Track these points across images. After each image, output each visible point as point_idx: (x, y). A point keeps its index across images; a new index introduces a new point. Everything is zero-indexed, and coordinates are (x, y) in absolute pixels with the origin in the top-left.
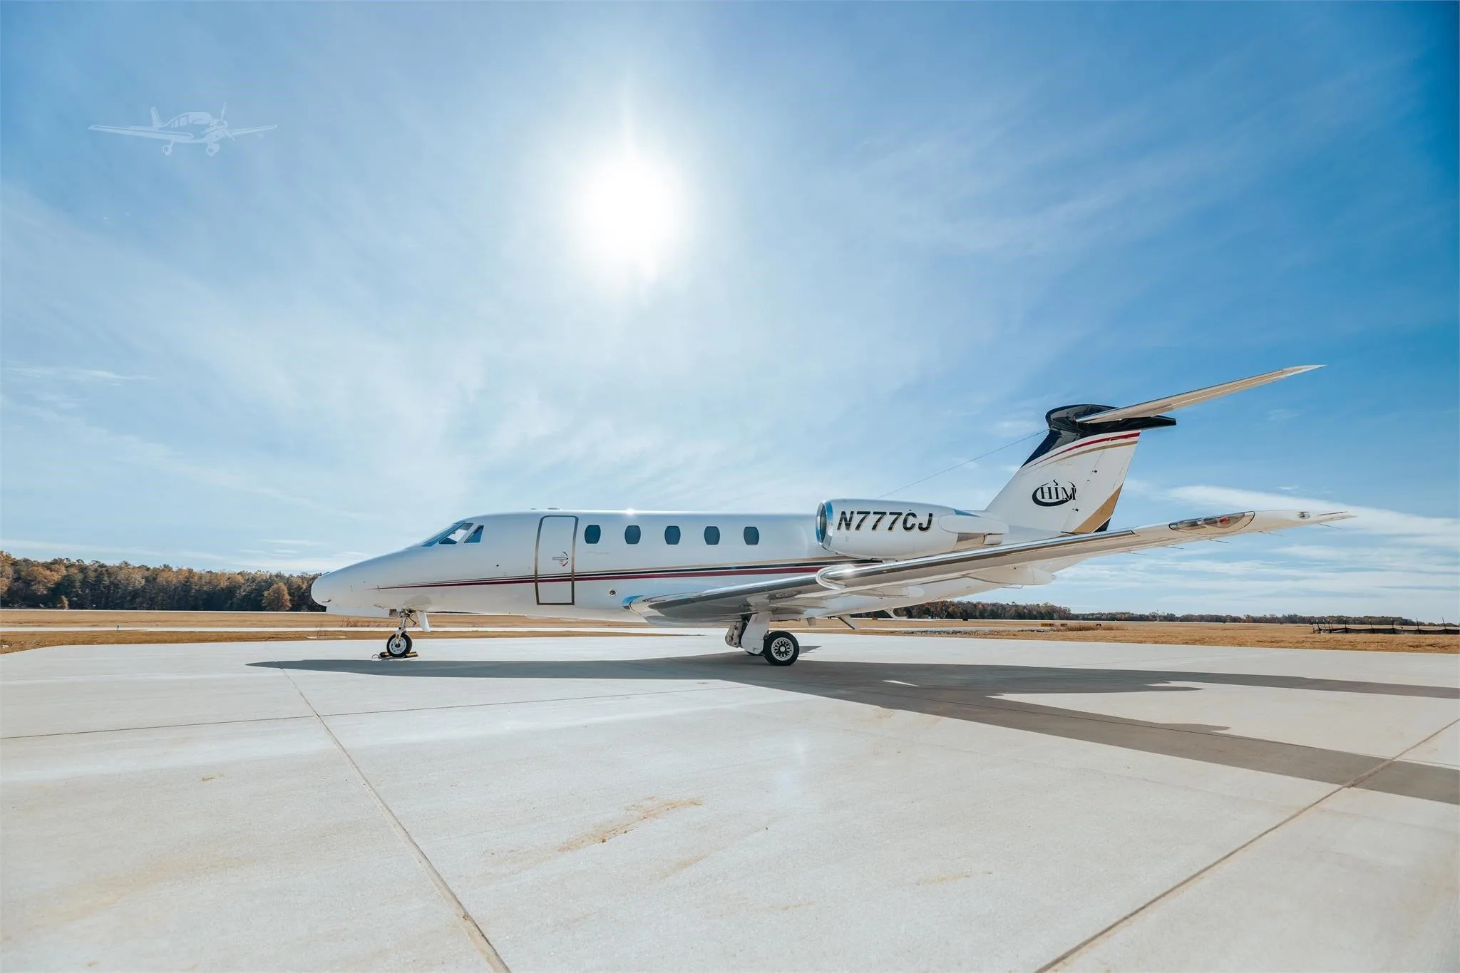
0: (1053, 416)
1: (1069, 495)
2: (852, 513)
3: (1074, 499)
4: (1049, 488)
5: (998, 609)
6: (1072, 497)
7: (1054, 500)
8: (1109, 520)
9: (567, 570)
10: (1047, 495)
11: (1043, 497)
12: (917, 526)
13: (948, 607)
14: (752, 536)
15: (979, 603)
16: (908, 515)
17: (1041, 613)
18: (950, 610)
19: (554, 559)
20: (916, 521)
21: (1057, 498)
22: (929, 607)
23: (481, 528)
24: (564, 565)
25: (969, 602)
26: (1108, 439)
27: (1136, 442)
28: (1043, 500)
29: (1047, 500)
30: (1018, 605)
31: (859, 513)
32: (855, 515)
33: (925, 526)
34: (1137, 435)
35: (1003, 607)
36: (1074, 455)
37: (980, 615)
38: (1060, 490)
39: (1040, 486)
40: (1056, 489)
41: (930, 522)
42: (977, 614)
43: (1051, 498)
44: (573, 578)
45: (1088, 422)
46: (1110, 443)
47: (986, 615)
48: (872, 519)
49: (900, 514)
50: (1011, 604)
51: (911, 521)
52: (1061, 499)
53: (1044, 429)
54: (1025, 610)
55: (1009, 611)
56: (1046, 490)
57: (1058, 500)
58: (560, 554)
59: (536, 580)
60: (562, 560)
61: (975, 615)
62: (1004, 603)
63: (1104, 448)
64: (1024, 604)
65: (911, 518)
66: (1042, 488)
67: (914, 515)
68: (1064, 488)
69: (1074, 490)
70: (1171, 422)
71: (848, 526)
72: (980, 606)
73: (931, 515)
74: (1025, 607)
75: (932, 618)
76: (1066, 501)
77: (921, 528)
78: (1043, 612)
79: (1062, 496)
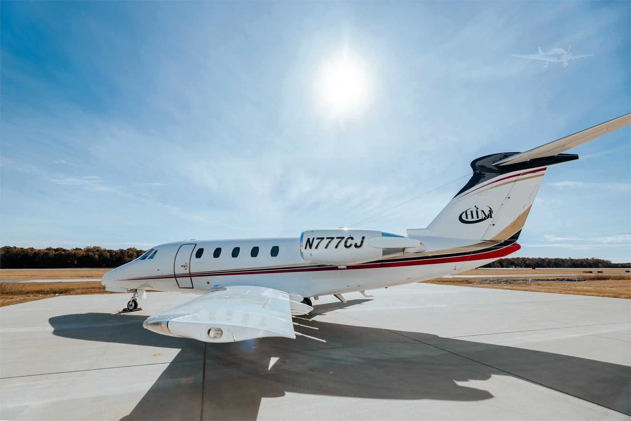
0: (477, 164)
1: (487, 215)
2: (314, 239)
3: (491, 217)
4: (472, 212)
5: (559, 262)
6: (490, 216)
7: (475, 219)
8: (521, 230)
9: (187, 271)
10: (470, 216)
11: (467, 218)
12: (354, 244)
13: (526, 261)
14: (275, 251)
15: (546, 258)
16: (348, 238)
17: (589, 263)
18: (527, 262)
19: (182, 266)
20: (353, 242)
21: (478, 217)
22: (514, 261)
23: (156, 251)
24: (186, 269)
25: (539, 258)
26: (519, 175)
27: (543, 175)
28: (467, 220)
29: (470, 219)
30: (573, 259)
31: (318, 239)
32: (315, 240)
33: (358, 245)
34: (545, 169)
35: (562, 260)
36: (492, 188)
37: (547, 265)
38: (480, 213)
39: (464, 210)
40: (477, 212)
41: (362, 242)
42: (545, 264)
43: (472, 217)
44: (190, 275)
45: (502, 165)
46: (521, 177)
47: (551, 265)
48: (326, 242)
49: (343, 238)
50: (568, 259)
51: (350, 242)
52: (480, 218)
53: (470, 173)
54: (578, 262)
55: (566, 263)
56: (469, 213)
57: (478, 219)
58: (184, 264)
59: (175, 276)
60: (185, 266)
61: (544, 265)
62: (564, 258)
63: (516, 181)
64: (577, 258)
65: (350, 240)
66: (466, 212)
67: (352, 238)
68: (483, 211)
69: (491, 212)
70: (575, 157)
71: (311, 246)
72: (547, 260)
73: (363, 238)
74: (578, 260)
75: (515, 267)
76: (485, 219)
77: (356, 246)
78: (591, 263)
79: (481, 216)
